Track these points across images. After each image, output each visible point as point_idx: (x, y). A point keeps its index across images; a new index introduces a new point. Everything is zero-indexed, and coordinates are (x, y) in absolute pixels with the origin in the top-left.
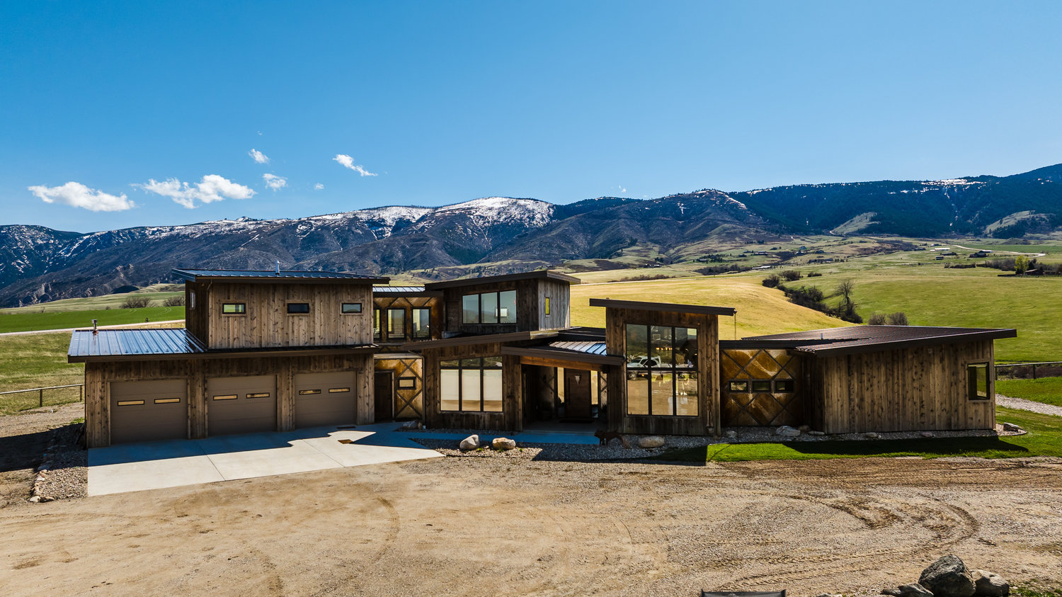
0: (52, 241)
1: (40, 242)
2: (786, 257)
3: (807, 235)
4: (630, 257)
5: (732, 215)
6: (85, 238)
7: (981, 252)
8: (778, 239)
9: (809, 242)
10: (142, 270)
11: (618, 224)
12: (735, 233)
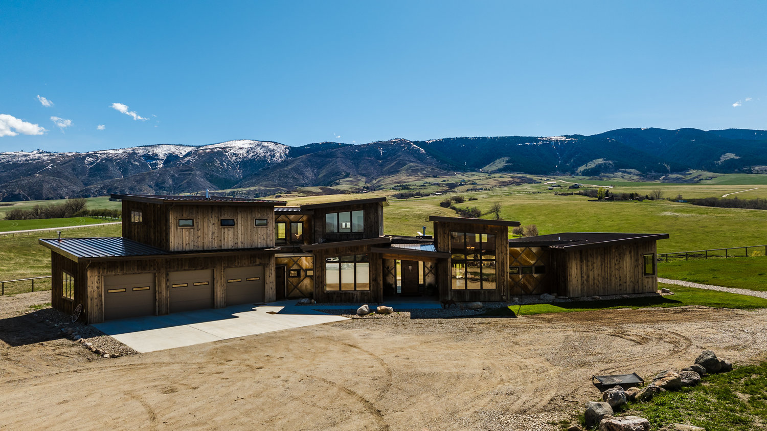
2: (452, 186)
3: (465, 171)
4: (345, 185)
5: (415, 157)
7: (576, 185)
8: (447, 174)
9: (466, 177)
11: (336, 162)
12: (418, 169)
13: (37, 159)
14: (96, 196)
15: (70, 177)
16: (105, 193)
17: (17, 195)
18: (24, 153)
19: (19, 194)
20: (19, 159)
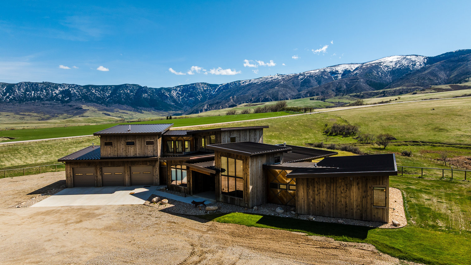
0: (209, 88)
1: (205, 89)
6: (220, 86)
10: (239, 98)
13: (276, 79)
14: (304, 98)
15: (291, 87)
16: (308, 95)
18: (271, 76)
19: (268, 98)
20: (269, 80)
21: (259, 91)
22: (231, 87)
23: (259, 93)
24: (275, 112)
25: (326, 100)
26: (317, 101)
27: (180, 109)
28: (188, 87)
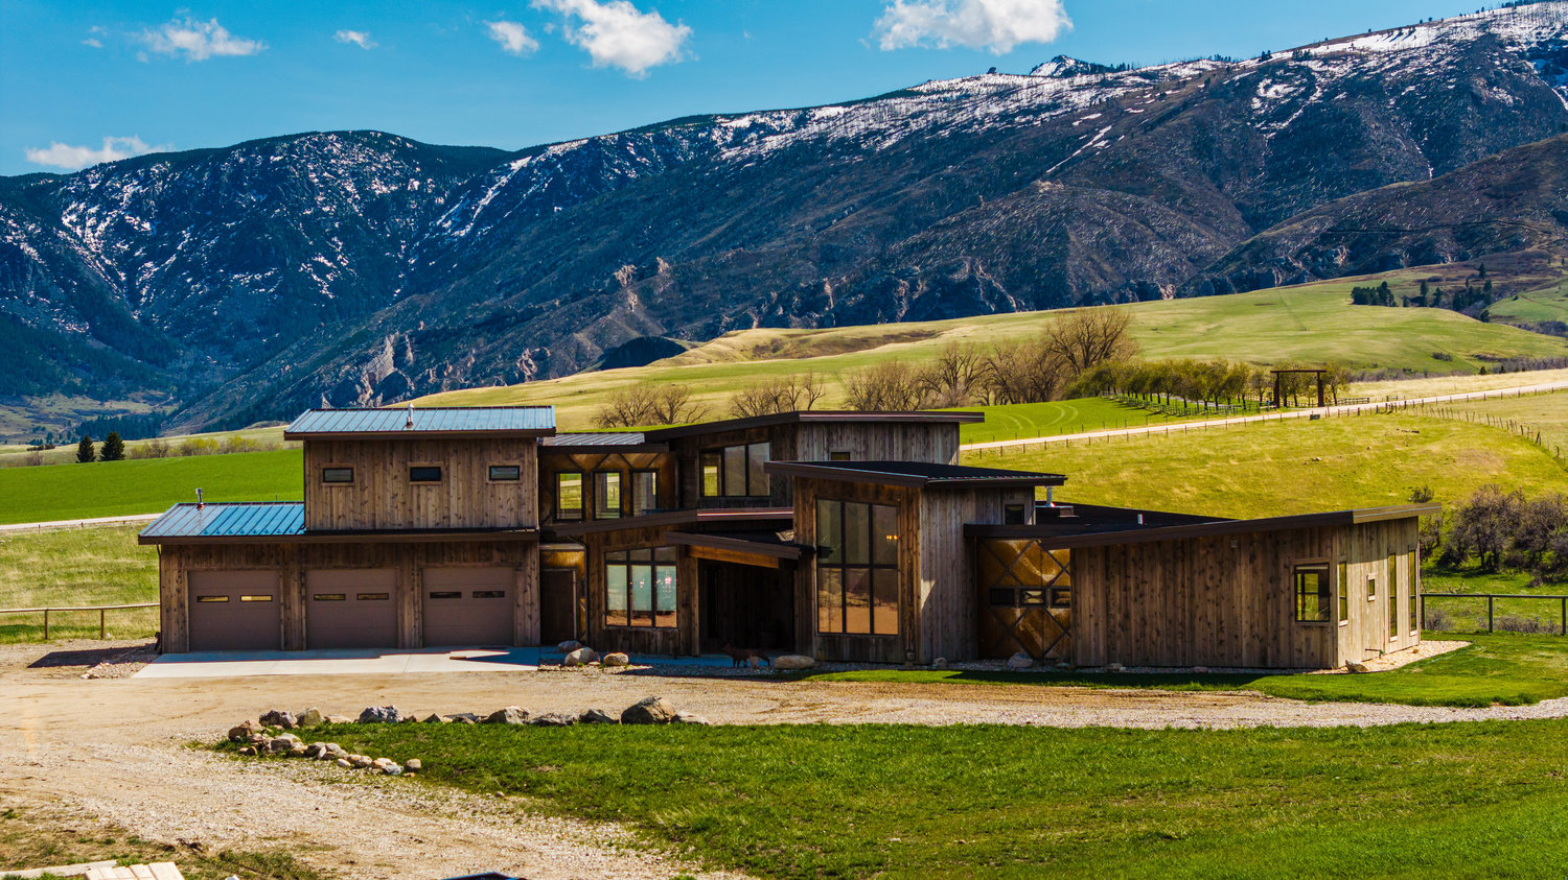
0: (416, 184)
1: (379, 188)
6: (516, 166)
10: (697, 279)
13: (1048, 108)
14: (1298, 281)
15: (1187, 187)
16: (1340, 260)
17: (962, 285)
18: (1000, 80)
19: (972, 281)
20: (977, 113)
21: (883, 217)
22: (623, 178)
23: (887, 235)
24: (1032, 400)
25: (1499, 307)
26: (1414, 312)
27: (135, 382)
28: (216, 174)
